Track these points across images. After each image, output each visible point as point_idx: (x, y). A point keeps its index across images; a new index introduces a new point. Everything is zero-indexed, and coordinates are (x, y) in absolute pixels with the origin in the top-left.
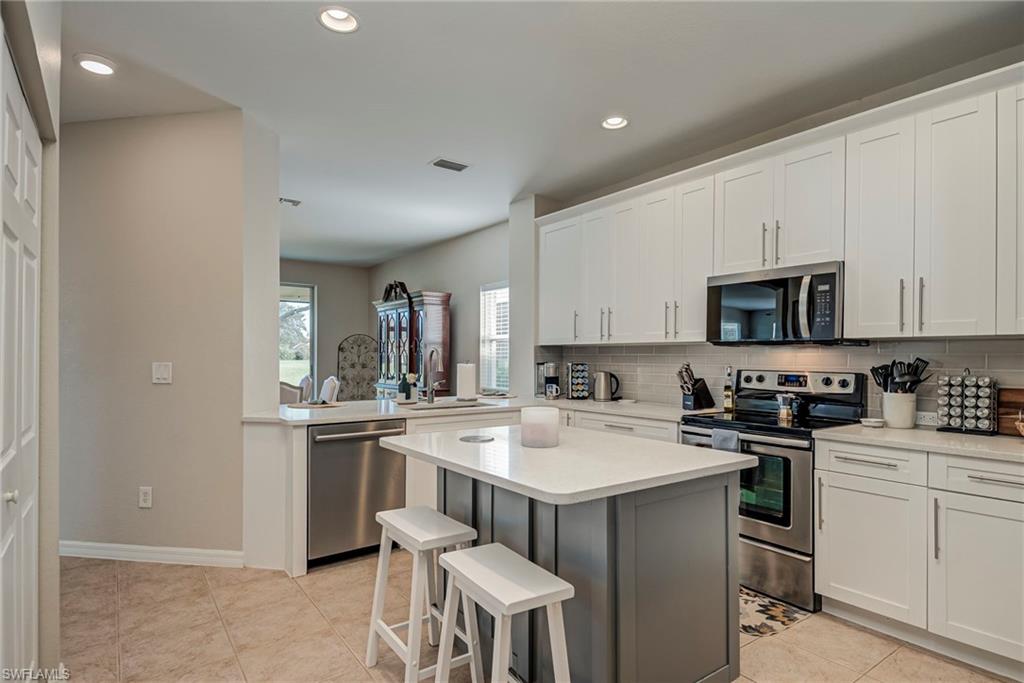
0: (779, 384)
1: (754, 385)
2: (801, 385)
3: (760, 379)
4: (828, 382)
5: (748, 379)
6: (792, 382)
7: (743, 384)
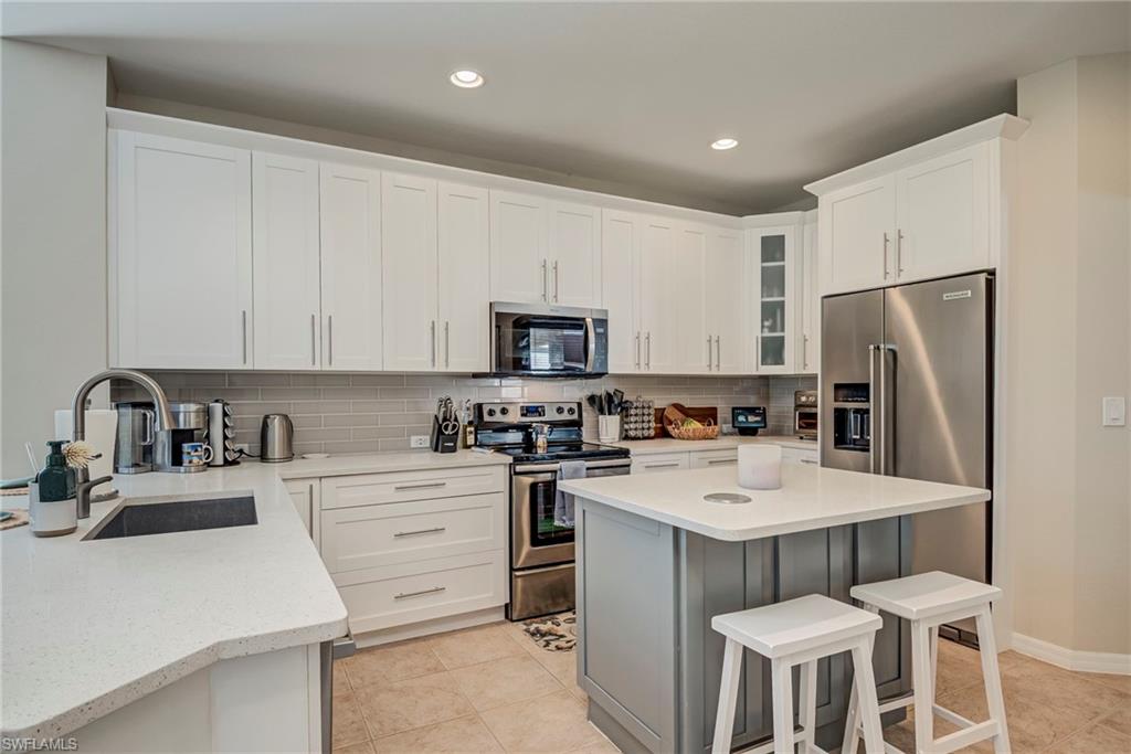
0: (523, 415)
1: (498, 417)
2: (540, 415)
3: (504, 411)
4: (560, 410)
5: (491, 413)
6: (533, 412)
7: (487, 418)
